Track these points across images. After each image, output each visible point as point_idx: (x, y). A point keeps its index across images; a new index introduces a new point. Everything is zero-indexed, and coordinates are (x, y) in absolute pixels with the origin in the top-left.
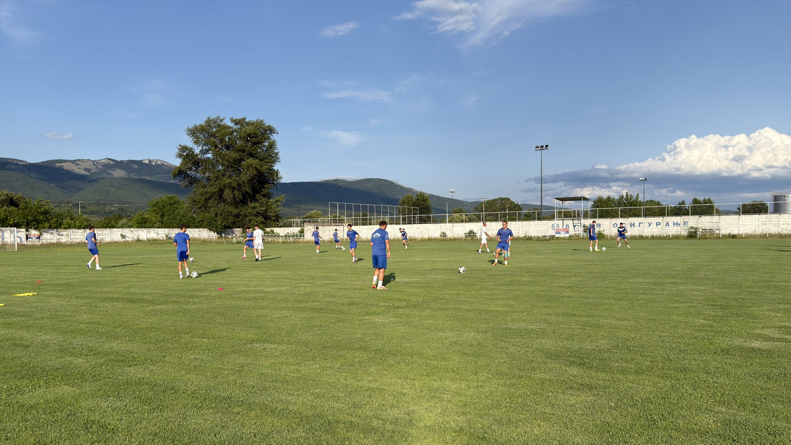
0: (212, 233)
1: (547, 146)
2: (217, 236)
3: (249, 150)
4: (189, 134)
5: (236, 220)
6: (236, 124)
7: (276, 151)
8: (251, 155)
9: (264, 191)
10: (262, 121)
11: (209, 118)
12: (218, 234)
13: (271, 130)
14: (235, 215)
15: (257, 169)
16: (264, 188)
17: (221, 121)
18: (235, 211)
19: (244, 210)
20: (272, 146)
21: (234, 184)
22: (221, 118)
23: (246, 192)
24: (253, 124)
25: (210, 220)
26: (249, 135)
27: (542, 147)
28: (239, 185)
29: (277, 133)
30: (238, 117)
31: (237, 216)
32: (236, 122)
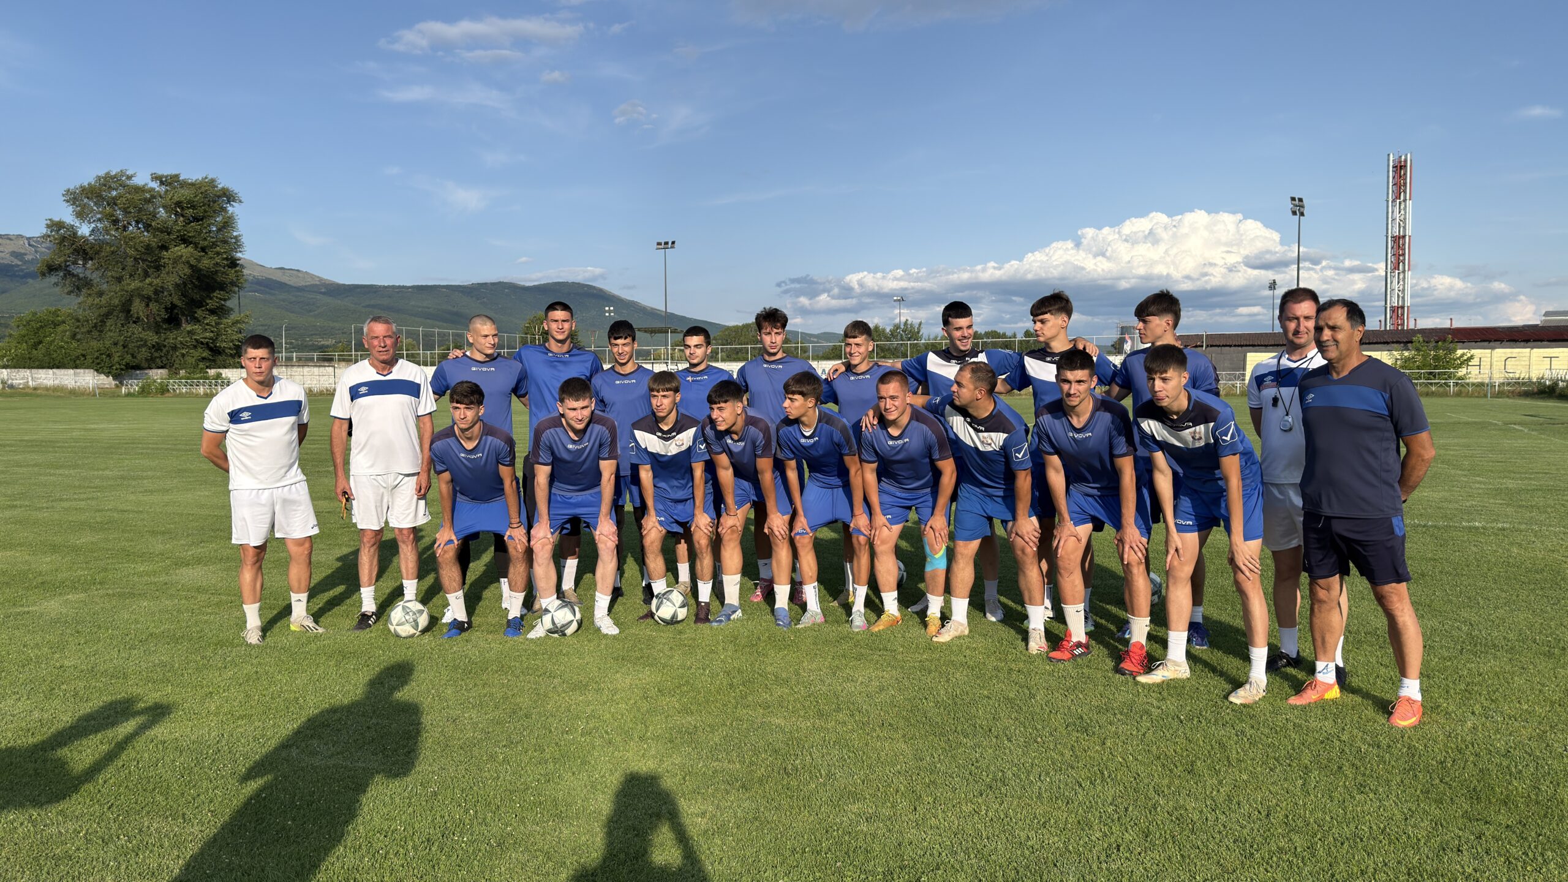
0: (103, 377)
1: (673, 243)
2: (114, 383)
3: (179, 231)
4: (68, 201)
5: (156, 354)
6: (162, 183)
7: (235, 234)
8: (185, 240)
9: (212, 304)
10: (213, 181)
11: (108, 173)
12: (114, 379)
13: (229, 196)
14: (154, 346)
15: (191, 266)
16: (211, 299)
17: (129, 178)
18: (152, 338)
19: (173, 337)
20: (228, 224)
21: (149, 291)
22: (129, 173)
23: (174, 306)
24: (193, 184)
25: (97, 354)
28: (156, 292)
29: (240, 201)
31: (158, 347)
32: (161, 180)
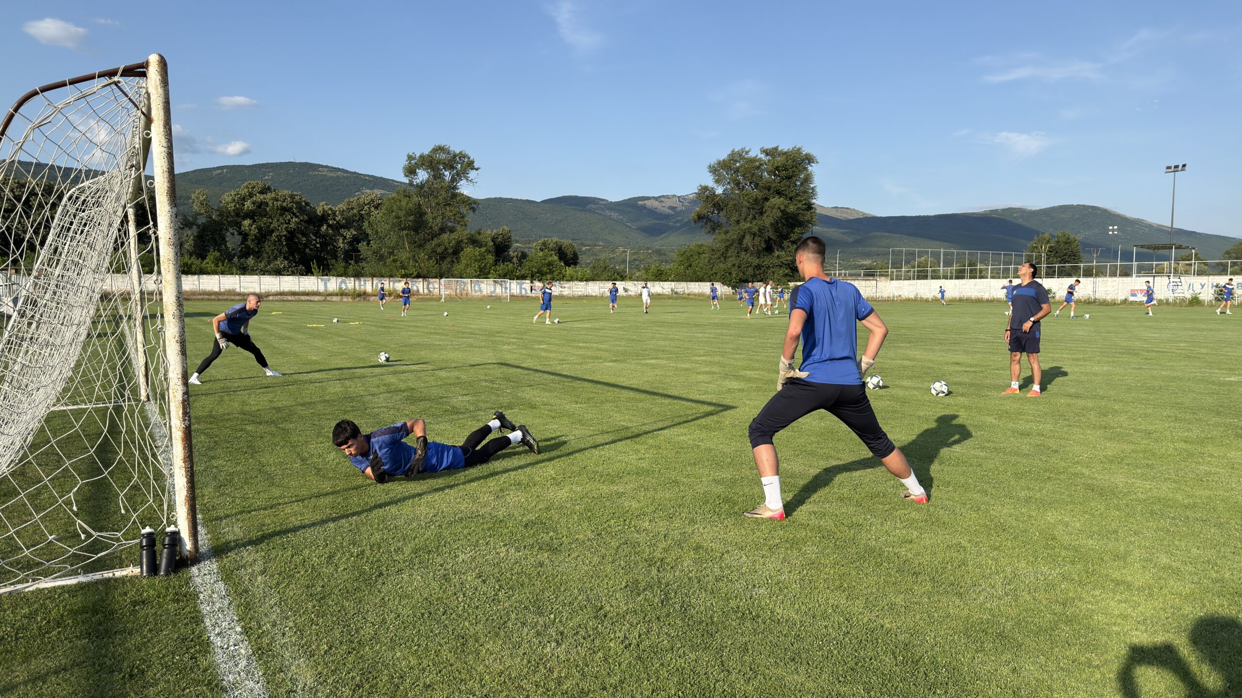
0: (726, 287)
1: (1184, 166)
2: (732, 291)
3: (775, 187)
4: (710, 172)
5: (757, 272)
6: (767, 154)
7: (812, 186)
8: (779, 193)
9: (794, 237)
10: (799, 149)
11: (733, 151)
12: (732, 289)
13: (809, 159)
14: (756, 266)
15: (782, 211)
16: (794, 233)
17: (747, 153)
18: (756, 261)
19: (767, 261)
20: (808, 179)
21: (755, 229)
22: (747, 149)
23: (770, 239)
24: (785, 153)
25: (723, 273)
26: (777, 168)
27: (1176, 167)
28: (760, 230)
29: (817, 162)
30: (769, 146)
31: (758, 267)
32: (767, 152)
